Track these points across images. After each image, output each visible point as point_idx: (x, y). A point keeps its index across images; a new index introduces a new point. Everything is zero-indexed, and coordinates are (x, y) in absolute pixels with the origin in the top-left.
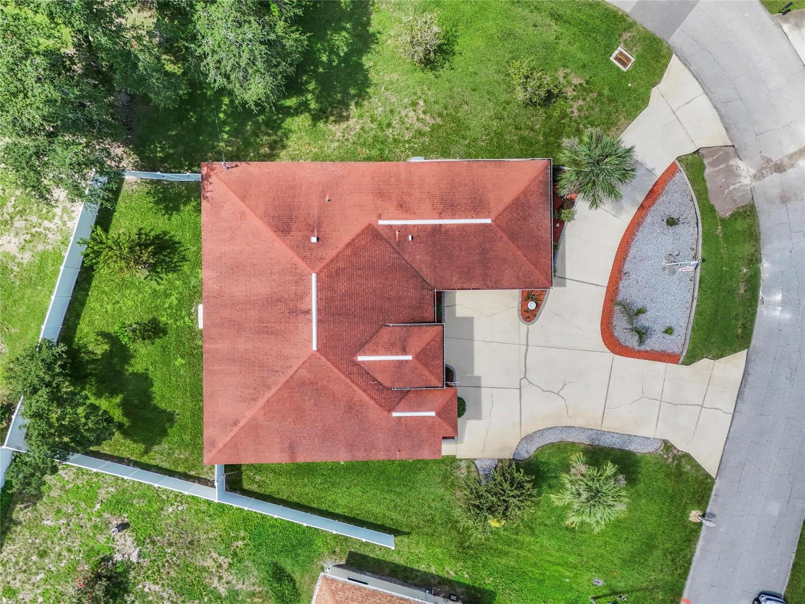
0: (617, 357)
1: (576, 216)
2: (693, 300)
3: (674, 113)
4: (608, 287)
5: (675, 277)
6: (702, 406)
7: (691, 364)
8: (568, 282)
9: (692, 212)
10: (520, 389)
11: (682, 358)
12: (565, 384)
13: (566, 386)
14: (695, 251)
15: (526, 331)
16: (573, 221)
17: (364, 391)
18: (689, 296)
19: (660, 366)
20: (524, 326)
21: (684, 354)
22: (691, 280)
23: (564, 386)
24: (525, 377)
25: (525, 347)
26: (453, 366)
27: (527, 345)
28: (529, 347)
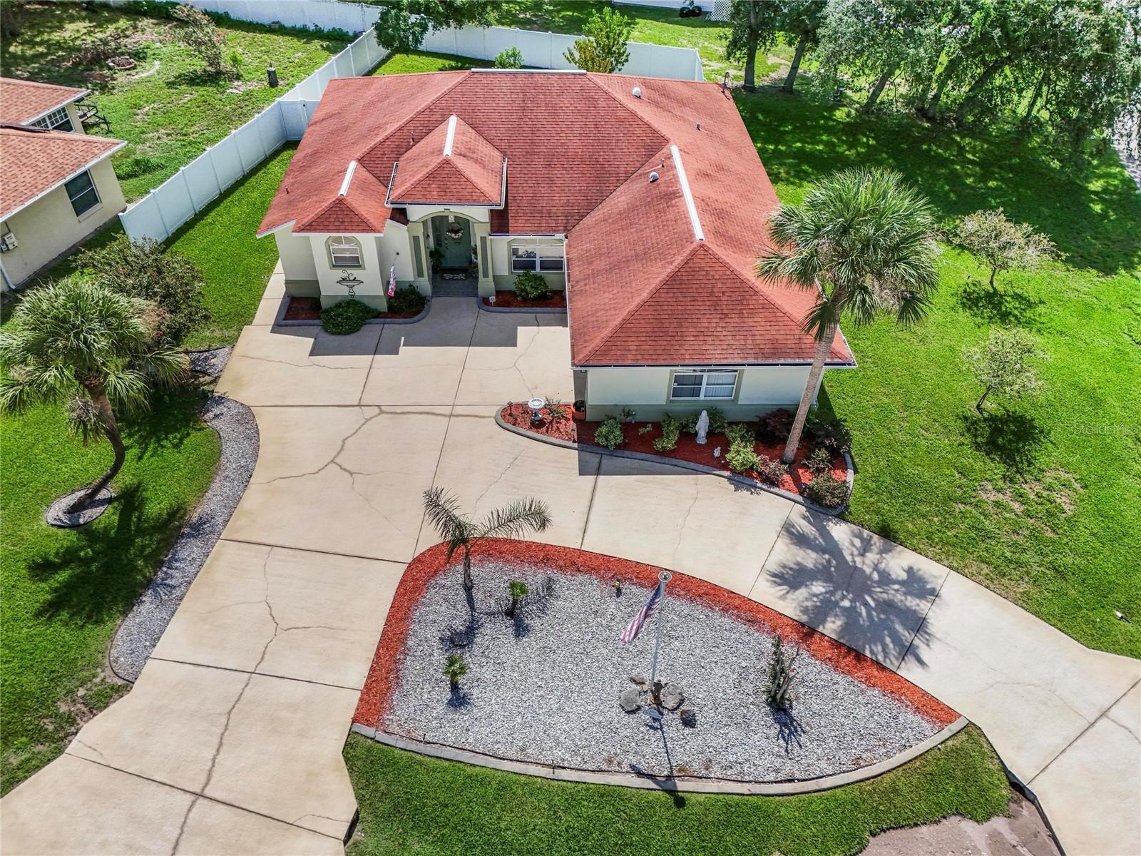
0: (400, 570)
1: (744, 494)
2: (545, 765)
3: (1103, 714)
4: (581, 553)
5: (616, 714)
6: (200, 795)
7: (347, 760)
8: (591, 478)
9: (823, 764)
10: (359, 405)
11: (369, 731)
12: (351, 474)
13: (347, 475)
14: (703, 772)
15: (482, 415)
16: (732, 487)
17: (400, 129)
18: (559, 755)
19: (357, 673)
20: (494, 411)
21: (381, 737)
22: (610, 761)
23: (348, 471)
24: (382, 412)
25: (448, 413)
26: (424, 321)
27: (451, 415)
28: (447, 419)
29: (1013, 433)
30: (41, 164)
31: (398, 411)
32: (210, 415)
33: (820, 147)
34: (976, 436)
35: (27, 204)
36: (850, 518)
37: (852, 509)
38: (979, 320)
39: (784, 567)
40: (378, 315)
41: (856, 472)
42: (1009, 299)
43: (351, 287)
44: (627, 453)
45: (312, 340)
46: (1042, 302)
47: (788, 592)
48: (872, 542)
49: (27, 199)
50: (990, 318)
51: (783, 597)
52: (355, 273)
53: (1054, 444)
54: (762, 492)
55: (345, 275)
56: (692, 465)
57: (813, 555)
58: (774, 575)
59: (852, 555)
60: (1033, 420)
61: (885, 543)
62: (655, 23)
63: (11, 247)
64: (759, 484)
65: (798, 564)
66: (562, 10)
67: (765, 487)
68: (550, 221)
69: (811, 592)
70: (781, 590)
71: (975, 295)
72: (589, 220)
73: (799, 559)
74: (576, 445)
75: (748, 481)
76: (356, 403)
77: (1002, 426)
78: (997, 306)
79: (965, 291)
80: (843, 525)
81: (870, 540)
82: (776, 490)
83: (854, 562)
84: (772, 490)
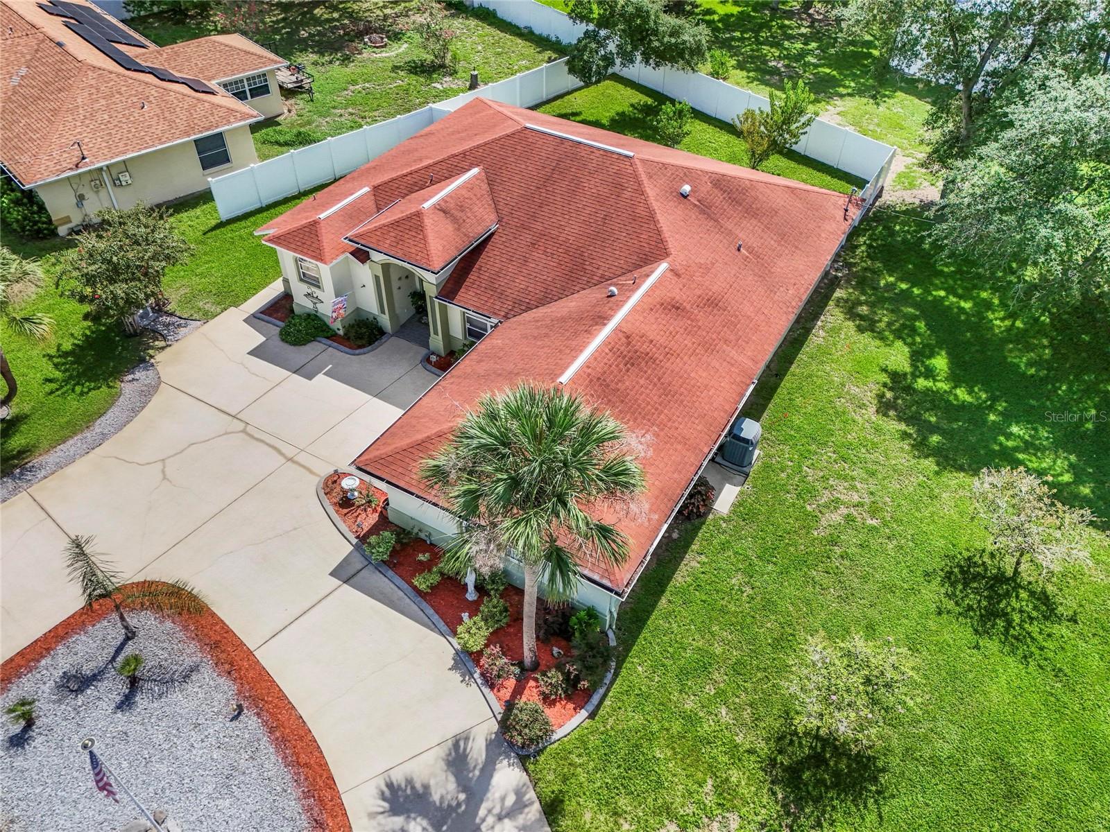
1: (455, 677)
4: (250, 656)
8: (337, 582)
10: (234, 417)
12: (164, 478)
13: (161, 476)
15: (314, 469)
16: (451, 663)
20: (327, 471)
23: (164, 475)
24: (244, 431)
25: (290, 455)
26: (362, 357)
27: (290, 460)
28: (284, 461)
29: (837, 774)
30: (178, 121)
31: (256, 436)
32: (130, 377)
33: (967, 305)
34: (780, 752)
35: (144, 152)
36: (531, 767)
37: (542, 758)
38: (950, 605)
39: (409, 782)
40: (332, 336)
41: (592, 716)
42: (1024, 595)
43: (315, 304)
44: (390, 573)
45: (263, 339)
46: (1073, 620)
47: (382, 813)
48: (526, 810)
49: (146, 148)
50: (970, 608)
51: (372, 815)
52: (317, 292)
53: (881, 817)
54: (474, 685)
55: (310, 291)
56: (436, 618)
57: (452, 785)
58: (390, 785)
59: (490, 811)
60: (884, 770)
61: (539, 820)
62: (916, 101)
63: (124, 183)
64: (477, 676)
65: (426, 787)
66: (822, 66)
67: (479, 681)
68: (497, 302)
69: (405, 828)
70: (379, 806)
71: (980, 570)
72: (527, 316)
73: (432, 782)
74: (355, 541)
75: (470, 664)
76: (233, 414)
77: (830, 758)
78: (995, 597)
79: (969, 558)
80: (517, 770)
81: (526, 806)
82: (486, 690)
83: (483, 820)
84: (483, 688)
